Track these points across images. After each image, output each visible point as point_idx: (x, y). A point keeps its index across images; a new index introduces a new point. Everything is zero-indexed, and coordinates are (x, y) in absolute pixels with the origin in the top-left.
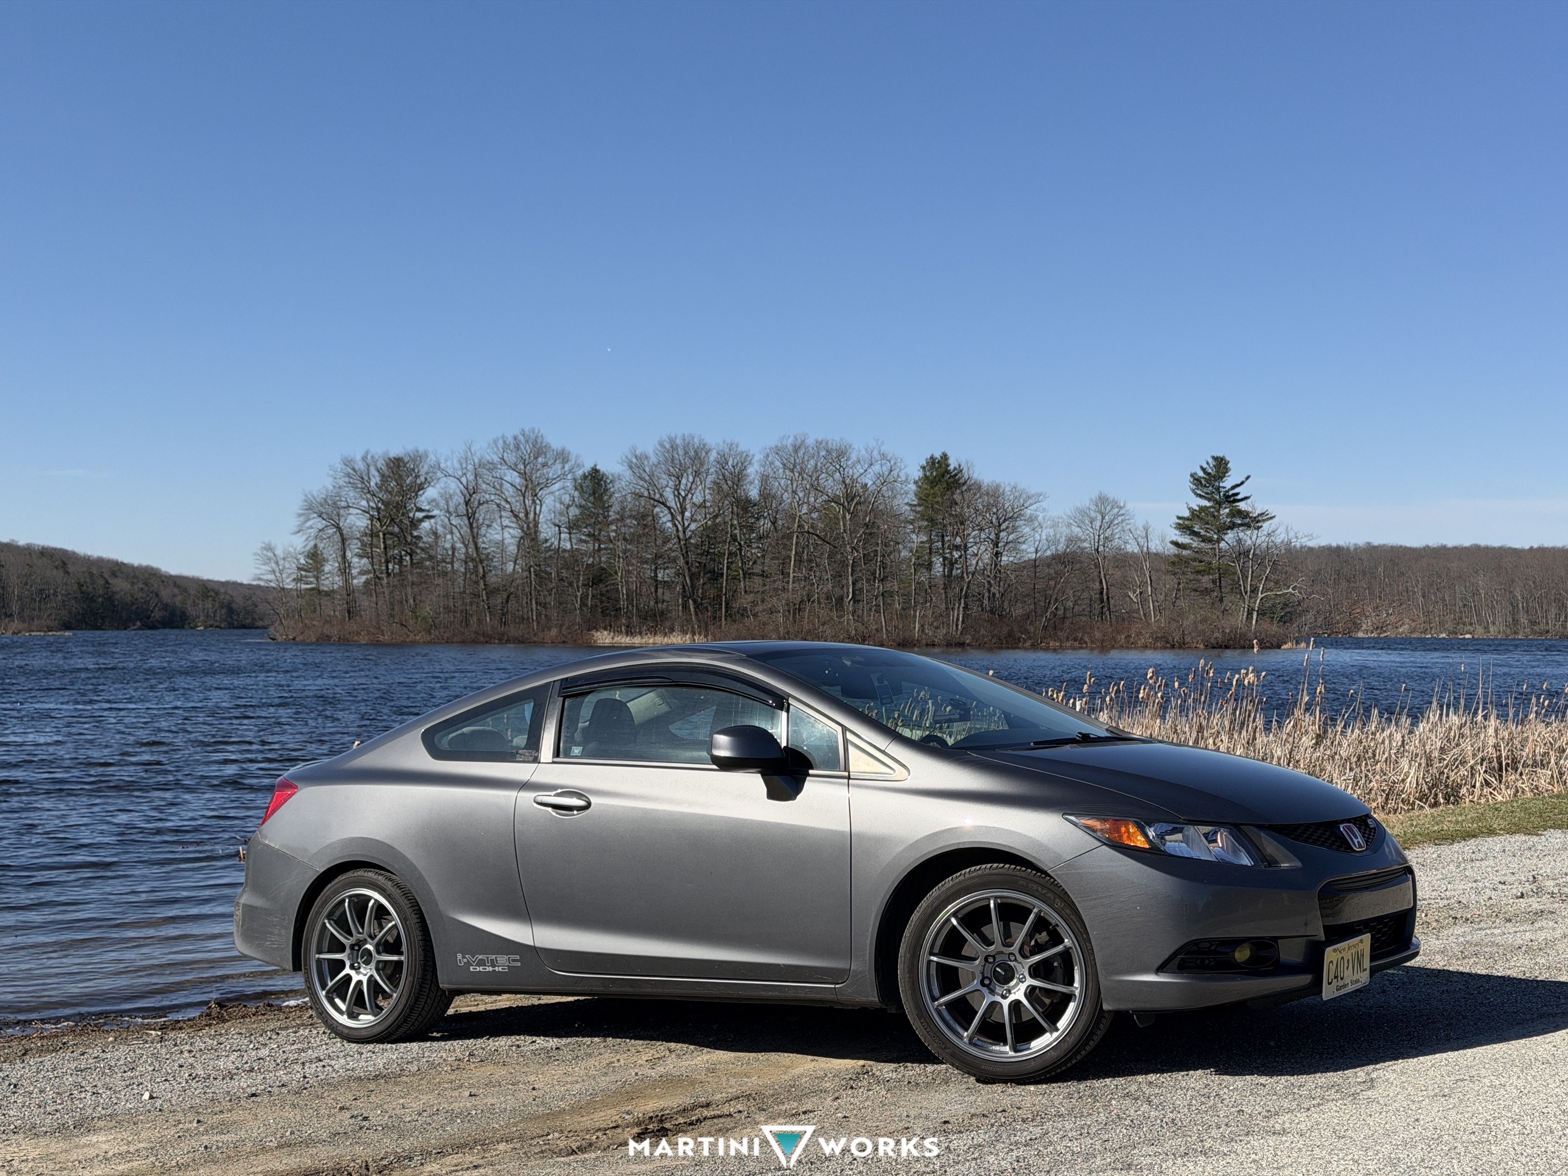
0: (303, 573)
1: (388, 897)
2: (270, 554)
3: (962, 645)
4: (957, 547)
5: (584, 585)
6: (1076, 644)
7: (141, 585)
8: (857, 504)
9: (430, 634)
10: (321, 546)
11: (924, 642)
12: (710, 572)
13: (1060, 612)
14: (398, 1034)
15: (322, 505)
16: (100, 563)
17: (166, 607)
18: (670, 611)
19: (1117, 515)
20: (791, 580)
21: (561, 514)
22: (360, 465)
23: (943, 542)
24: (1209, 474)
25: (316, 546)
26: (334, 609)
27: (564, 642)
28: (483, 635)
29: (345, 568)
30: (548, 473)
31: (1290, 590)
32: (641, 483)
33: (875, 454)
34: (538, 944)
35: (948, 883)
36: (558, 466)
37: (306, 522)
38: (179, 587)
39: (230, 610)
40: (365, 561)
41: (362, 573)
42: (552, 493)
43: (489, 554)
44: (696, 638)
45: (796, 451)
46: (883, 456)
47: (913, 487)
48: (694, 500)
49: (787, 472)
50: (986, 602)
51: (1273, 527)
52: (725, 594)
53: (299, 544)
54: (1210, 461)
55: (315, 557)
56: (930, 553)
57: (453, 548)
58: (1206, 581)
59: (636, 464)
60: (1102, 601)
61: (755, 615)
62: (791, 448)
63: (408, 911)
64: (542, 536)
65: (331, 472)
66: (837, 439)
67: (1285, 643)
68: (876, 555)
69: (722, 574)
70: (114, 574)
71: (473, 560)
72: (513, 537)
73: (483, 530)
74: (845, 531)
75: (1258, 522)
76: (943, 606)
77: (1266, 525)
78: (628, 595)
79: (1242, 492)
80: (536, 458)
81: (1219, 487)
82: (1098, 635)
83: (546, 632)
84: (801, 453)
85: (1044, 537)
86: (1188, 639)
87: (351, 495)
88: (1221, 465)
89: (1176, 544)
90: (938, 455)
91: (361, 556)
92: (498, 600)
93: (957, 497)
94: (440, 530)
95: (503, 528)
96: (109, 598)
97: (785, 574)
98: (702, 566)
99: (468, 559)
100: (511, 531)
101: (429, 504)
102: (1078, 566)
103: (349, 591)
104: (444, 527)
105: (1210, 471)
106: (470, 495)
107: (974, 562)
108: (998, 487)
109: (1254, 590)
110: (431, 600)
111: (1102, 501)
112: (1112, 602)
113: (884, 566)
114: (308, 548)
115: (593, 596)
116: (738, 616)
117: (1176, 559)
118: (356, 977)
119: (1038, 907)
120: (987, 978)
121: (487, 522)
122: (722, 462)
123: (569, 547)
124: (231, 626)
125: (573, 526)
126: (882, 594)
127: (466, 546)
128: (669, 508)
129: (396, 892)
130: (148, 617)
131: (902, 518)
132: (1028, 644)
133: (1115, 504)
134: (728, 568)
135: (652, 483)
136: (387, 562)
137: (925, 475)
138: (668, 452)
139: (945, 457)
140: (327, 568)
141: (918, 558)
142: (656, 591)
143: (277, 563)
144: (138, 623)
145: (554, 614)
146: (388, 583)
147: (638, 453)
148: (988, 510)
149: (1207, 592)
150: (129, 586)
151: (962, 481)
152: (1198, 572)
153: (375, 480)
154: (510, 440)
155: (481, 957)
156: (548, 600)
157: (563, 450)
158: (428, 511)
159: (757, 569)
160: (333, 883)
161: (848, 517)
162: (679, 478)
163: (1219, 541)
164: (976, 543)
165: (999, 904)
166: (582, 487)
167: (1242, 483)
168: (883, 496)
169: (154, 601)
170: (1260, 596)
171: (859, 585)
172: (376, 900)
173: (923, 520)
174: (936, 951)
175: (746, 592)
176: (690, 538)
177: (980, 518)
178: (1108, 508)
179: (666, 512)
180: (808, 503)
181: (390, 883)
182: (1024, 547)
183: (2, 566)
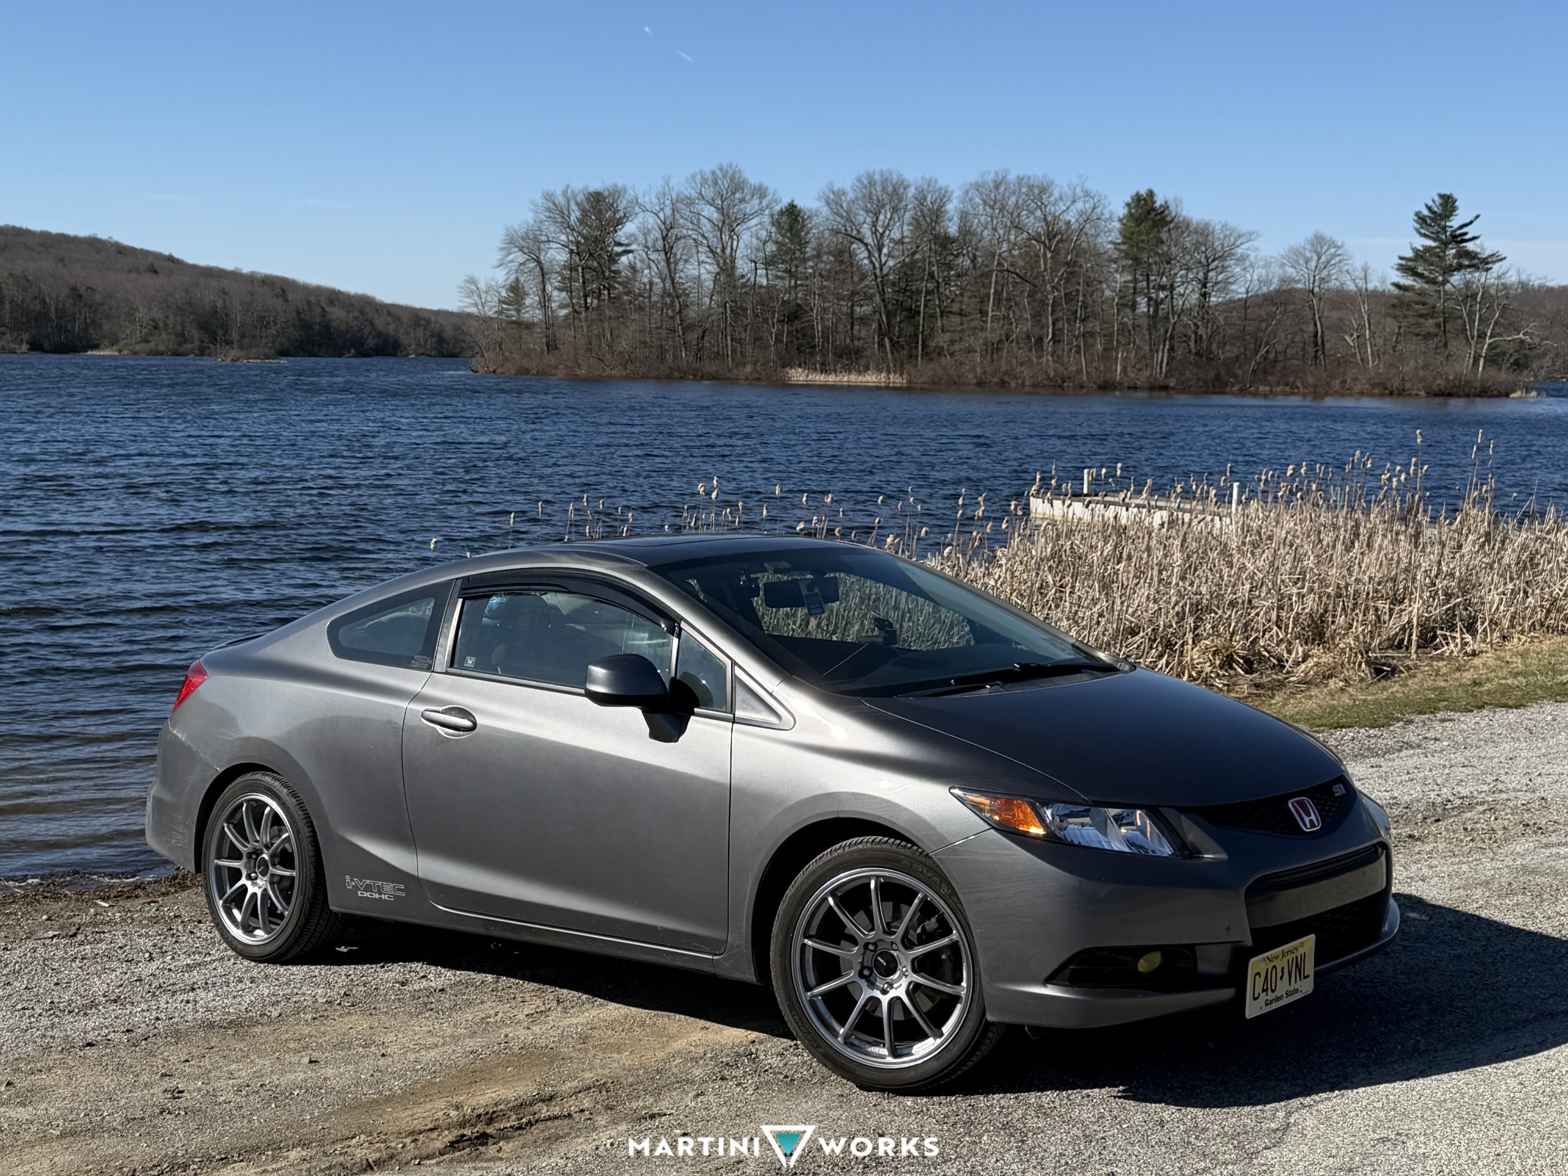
0: (505, 306)
1: (283, 805)
2: (473, 287)
3: (1165, 388)
4: (1162, 288)
5: (779, 321)
6: (1288, 389)
7: (356, 314)
8: (1058, 242)
9: (626, 369)
10: (522, 279)
11: (1126, 384)
12: (906, 310)
13: (1271, 356)
14: (290, 955)
15: (523, 239)
16: (319, 291)
17: (379, 335)
18: (865, 349)
19: (1335, 255)
20: (989, 319)
21: (758, 250)
22: (561, 200)
23: (1148, 281)
24: (1434, 213)
25: (517, 280)
26: (535, 342)
27: (758, 379)
28: (678, 370)
29: (545, 300)
30: (745, 208)
31: (1521, 335)
32: (838, 219)
33: (1078, 191)
34: (421, 875)
35: (826, 856)
36: (756, 201)
37: (507, 255)
38: (392, 316)
39: (441, 339)
40: (564, 294)
41: (562, 306)
42: (749, 228)
43: (685, 289)
44: (891, 376)
45: (997, 187)
46: (1087, 193)
47: (1117, 225)
48: (892, 235)
49: (987, 208)
50: (1192, 344)
51: (1504, 269)
52: (923, 332)
53: (501, 277)
54: (1437, 198)
55: (516, 289)
56: (1134, 293)
57: (651, 283)
58: (1430, 324)
59: (834, 200)
60: (1316, 345)
61: (952, 354)
62: (992, 185)
63: (301, 824)
64: (739, 272)
65: (532, 207)
66: (1040, 175)
67: (1514, 391)
68: (1077, 294)
69: (919, 313)
70: (331, 303)
71: (670, 295)
72: (709, 272)
73: (680, 266)
74: (1046, 270)
75: (1487, 263)
76: (1147, 348)
77: (1496, 267)
78: (823, 332)
79: (1471, 231)
80: (734, 193)
81: (1446, 226)
82: (1310, 380)
83: (740, 368)
84: (1002, 189)
85: (1255, 277)
86: (1408, 385)
87: (551, 229)
88: (1448, 204)
89: (1397, 285)
90: (1143, 192)
91: (560, 290)
92: (693, 337)
93: (1164, 236)
94: (639, 265)
95: (700, 263)
96: (326, 326)
97: (983, 313)
98: (900, 304)
99: (665, 293)
100: (707, 266)
101: (627, 238)
102: (1291, 307)
103: (549, 323)
104: (642, 261)
105: (1436, 209)
106: (668, 228)
107: (1181, 303)
108: (1207, 225)
109: (1482, 336)
110: (627, 335)
111: (1319, 242)
112: (1327, 346)
113: (1085, 306)
114: (509, 281)
115: (788, 332)
116: (934, 355)
117: (1395, 301)
118: (251, 890)
119: (924, 891)
120: (868, 967)
121: (684, 257)
122: (921, 199)
123: (765, 282)
124: (441, 355)
125: (769, 262)
126: (1083, 335)
127: (663, 281)
128: (866, 245)
129: (291, 801)
130: (363, 345)
131: (1105, 256)
132: (1235, 388)
133: (1333, 244)
134: (925, 306)
135: (849, 220)
136: (586, 296)
137: (1130, 212)
138: (866, 188)
139: (1151, 194)
140: (528, 301)
141: (1121, 298)
142: (852, 328)
143: (480, 296)
144: (353, 351)
145: (749, 350)
146: (586, 317)
147: (836, 188)
148: (1197, 249)
149: (1428, 336)
150: (345, 314)
151: (1169, 219)
152: (1421, 316)
153: (575, 214)
154: (708, 175)
155: (368, 882)
156: (743, 335)
157: (761, 186)
158: (627, 245)
159: (955, 307)
160: (233, 784)
161: (1049, 255)
162: (877, 215)
163: (1445, 282)
164: (1183, 283)
165: (881, 884)
166: (779, 223)
167: (1471, 222)
168: (1086, 234)
169: (367, 331)
170: (1488, 341)
171: (1059, 325)
172: (272, 809)
173: (1127, 258)
174: (813, 932)
175: (943, 331)
176: (887, 275)
177: (1188, 257)
178: (1325, 248)
179: (863, 248)
180: (1009, 241)
181: (285, 790)
182: (1234, 287)
183: (226, 293)
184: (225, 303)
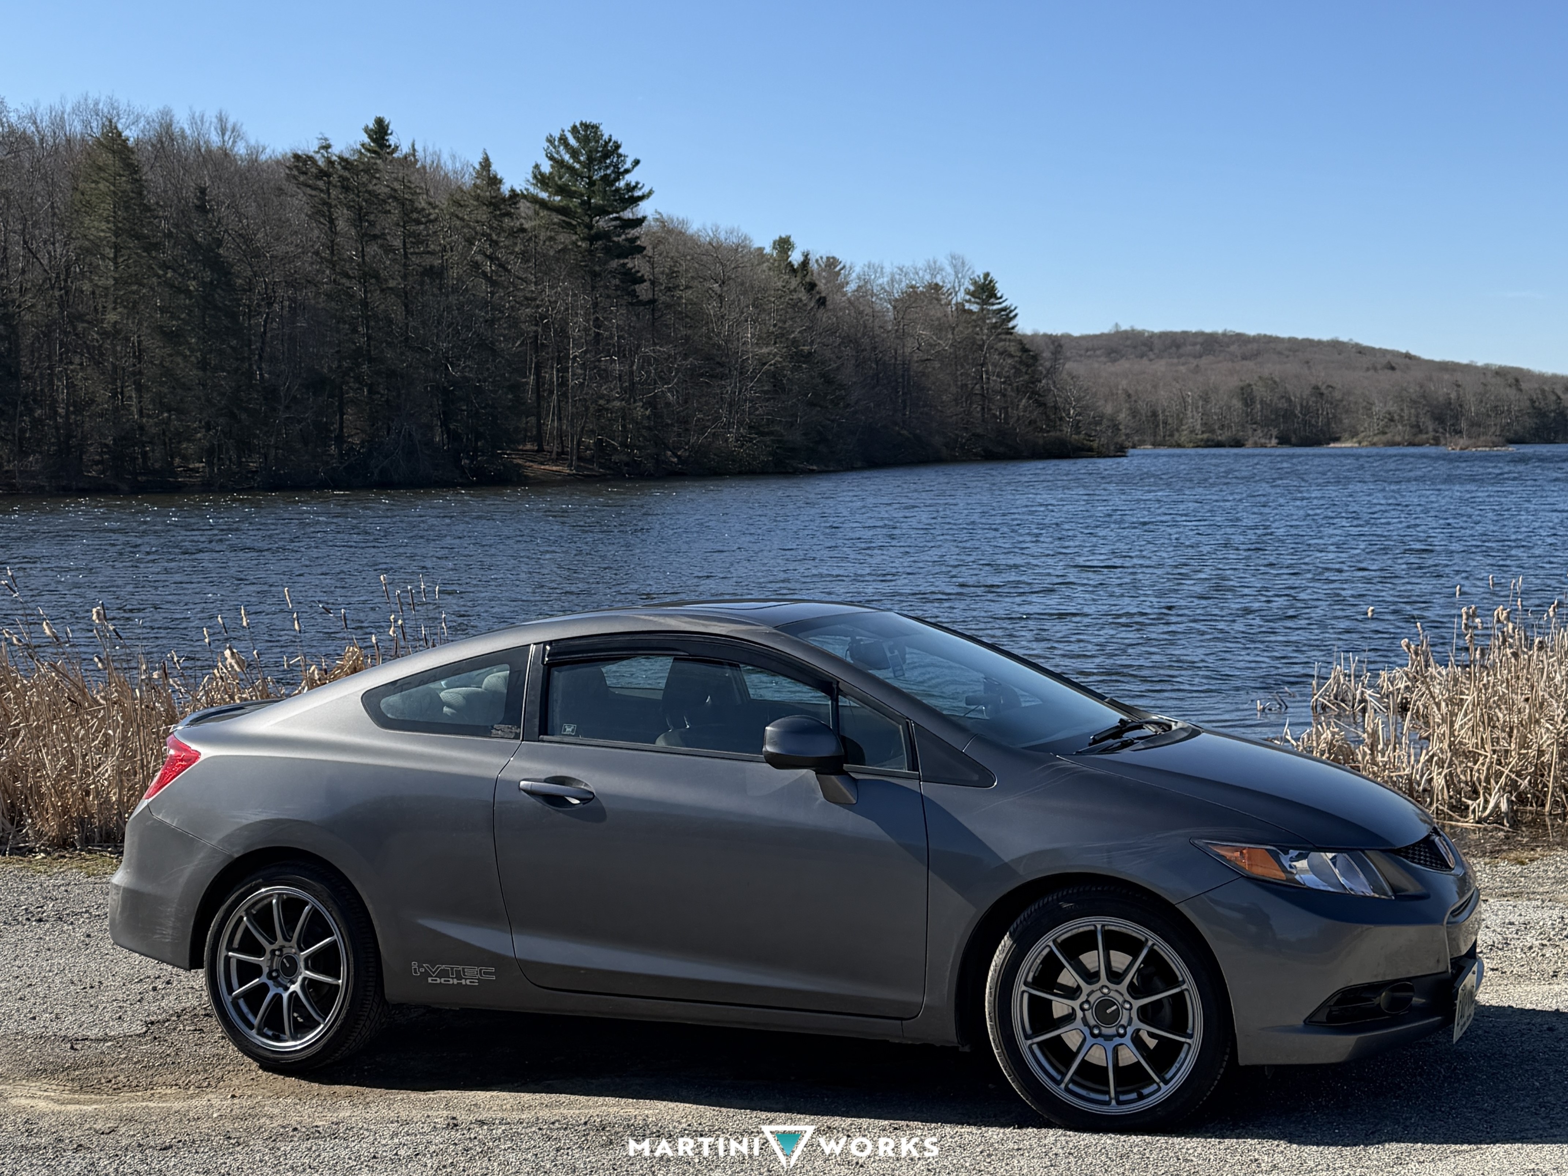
34: (521, 956)
96: (1561, 413)
118: (274, 990)
155: (443, 967)
183: (1458, 386)
184: (1458, 395)
